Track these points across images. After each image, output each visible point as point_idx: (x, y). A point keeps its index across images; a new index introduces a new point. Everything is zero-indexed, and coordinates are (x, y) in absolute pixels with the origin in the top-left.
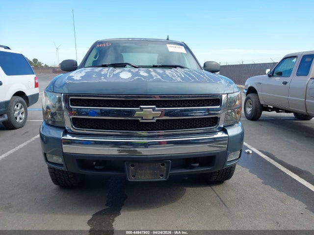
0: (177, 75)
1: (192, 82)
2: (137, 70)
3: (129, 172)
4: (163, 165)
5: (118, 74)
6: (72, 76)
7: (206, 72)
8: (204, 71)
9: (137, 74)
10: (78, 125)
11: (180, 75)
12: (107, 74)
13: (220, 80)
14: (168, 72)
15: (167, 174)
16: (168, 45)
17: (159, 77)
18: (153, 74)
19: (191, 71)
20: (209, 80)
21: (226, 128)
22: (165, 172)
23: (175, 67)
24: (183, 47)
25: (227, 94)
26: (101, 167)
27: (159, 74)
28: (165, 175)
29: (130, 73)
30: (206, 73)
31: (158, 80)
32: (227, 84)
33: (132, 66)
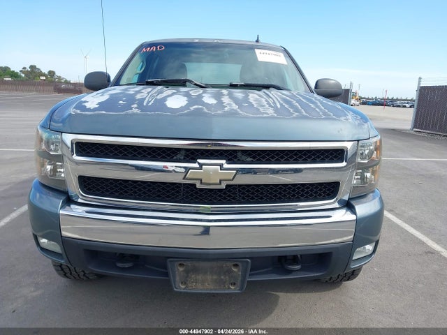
0: (269, 103)
1: (294, 118)
2: (201, 91)
3: (174, 277)
4: (236, 266)
5: (165, 99)
6: (85, 102)
7: (319, 97)
8: (315, 95)
9: (198, 100)
10: (89, 189)
11: (274, 102)
12: (145, 99)
13: (346, 115)
14: (253, 96)
15: (243, 281)
16: (257, 51)
17: (235, 107)
18: (226, 100)
19: (293, 97)
20: (325, 113)
21: (353, 202)
22: (240, 279)
23: (267, 87)
24: (282, 55)
25: (358, 141)
26: (127, 265)
27: (236, 101)
28: (239, 283)
29: (186, 98)
30: (319, 100)
31: (233, 114)
32: (357, 123)
33: (196, 84)
